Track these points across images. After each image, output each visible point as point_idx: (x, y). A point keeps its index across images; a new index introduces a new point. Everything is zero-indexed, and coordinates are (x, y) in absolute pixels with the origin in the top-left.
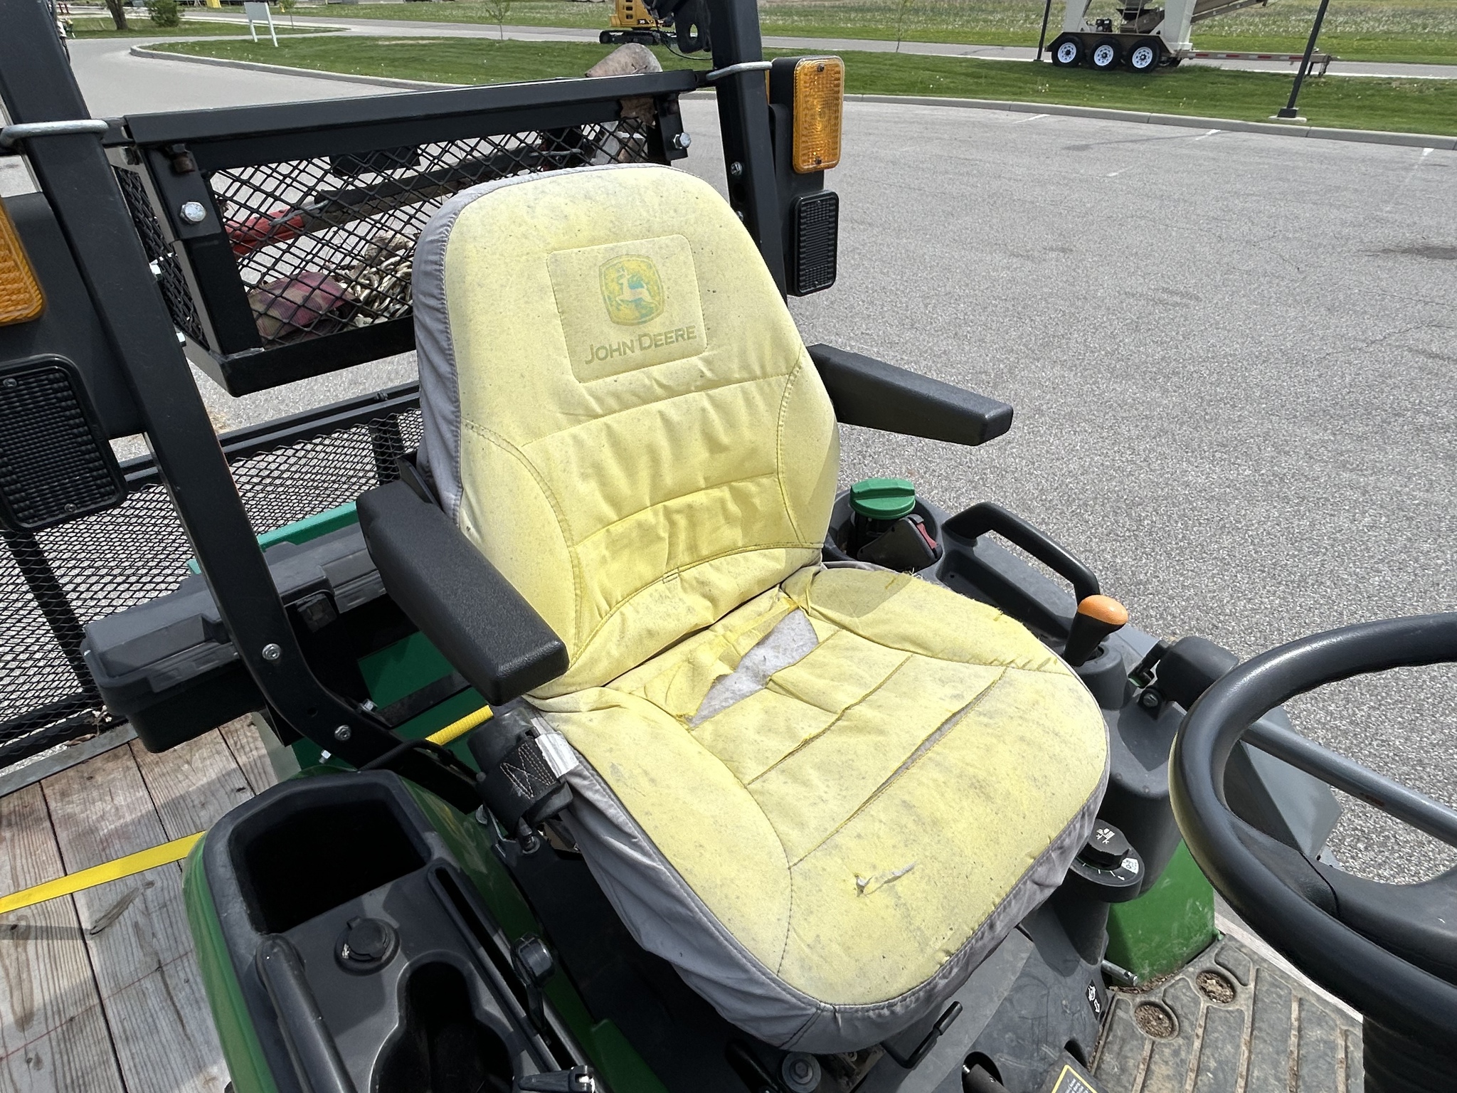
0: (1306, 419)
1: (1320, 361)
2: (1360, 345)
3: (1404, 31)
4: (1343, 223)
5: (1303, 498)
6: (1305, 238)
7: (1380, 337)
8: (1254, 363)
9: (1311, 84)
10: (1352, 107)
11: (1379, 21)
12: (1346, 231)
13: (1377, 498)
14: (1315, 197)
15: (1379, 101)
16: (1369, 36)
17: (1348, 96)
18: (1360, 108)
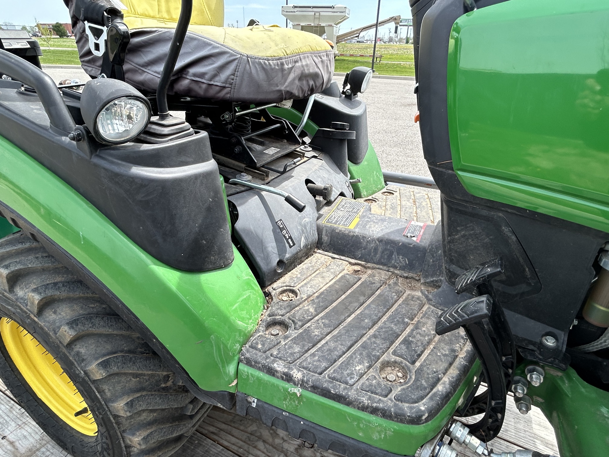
0: (394, 146)
1: (395, 132)
2: (406, 127)
3: (402, 53)
4: (395, 99)
5: (398, 165)
6: (384, 102)
7: (411, 125)
8: (375, 134)
9: (377, 64)
10: (391, 71)
11: (394, 50)
12: (396, 100)
13: (419, 163)
14: (385, 93)
15: (398, 69)
16: (392, 54)
17: (389, 67)
18: (394, 71)
